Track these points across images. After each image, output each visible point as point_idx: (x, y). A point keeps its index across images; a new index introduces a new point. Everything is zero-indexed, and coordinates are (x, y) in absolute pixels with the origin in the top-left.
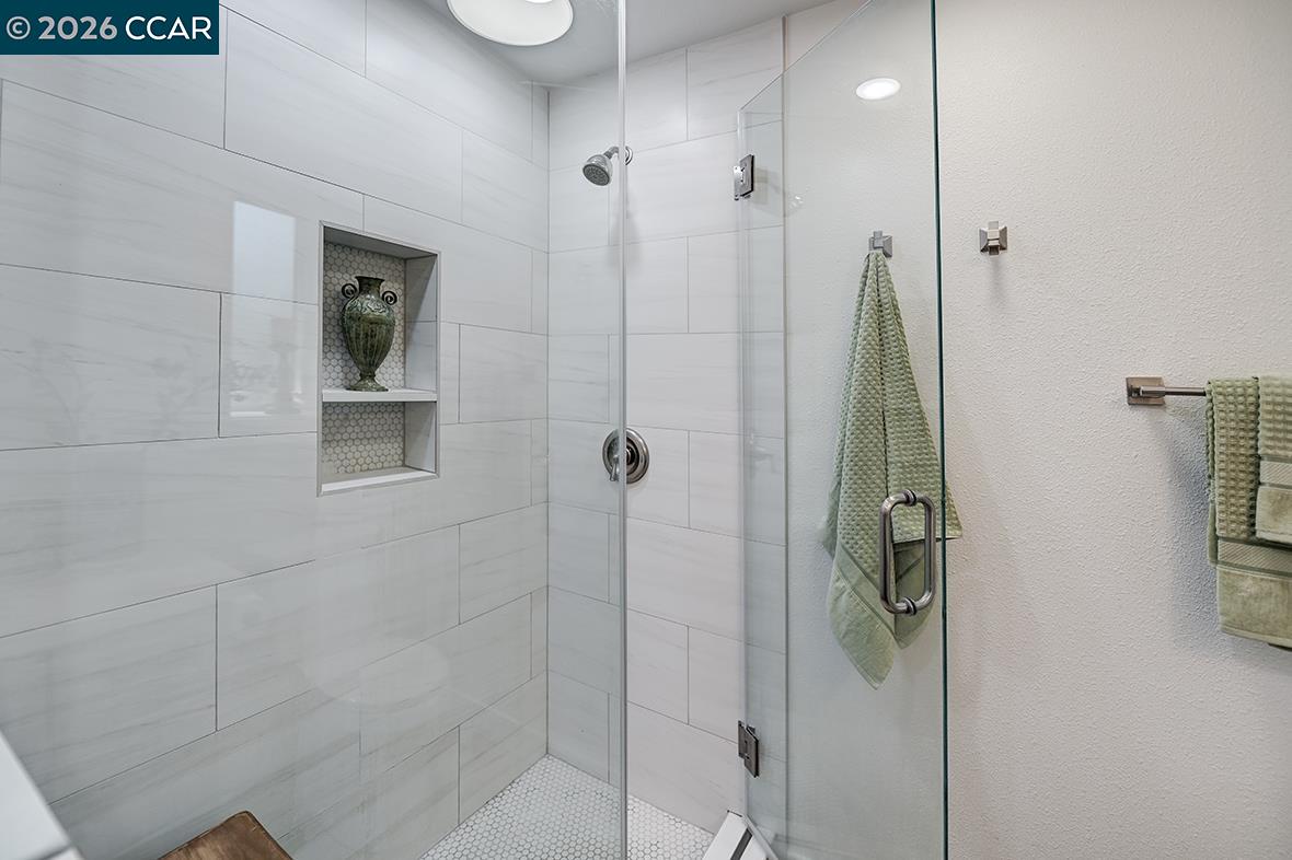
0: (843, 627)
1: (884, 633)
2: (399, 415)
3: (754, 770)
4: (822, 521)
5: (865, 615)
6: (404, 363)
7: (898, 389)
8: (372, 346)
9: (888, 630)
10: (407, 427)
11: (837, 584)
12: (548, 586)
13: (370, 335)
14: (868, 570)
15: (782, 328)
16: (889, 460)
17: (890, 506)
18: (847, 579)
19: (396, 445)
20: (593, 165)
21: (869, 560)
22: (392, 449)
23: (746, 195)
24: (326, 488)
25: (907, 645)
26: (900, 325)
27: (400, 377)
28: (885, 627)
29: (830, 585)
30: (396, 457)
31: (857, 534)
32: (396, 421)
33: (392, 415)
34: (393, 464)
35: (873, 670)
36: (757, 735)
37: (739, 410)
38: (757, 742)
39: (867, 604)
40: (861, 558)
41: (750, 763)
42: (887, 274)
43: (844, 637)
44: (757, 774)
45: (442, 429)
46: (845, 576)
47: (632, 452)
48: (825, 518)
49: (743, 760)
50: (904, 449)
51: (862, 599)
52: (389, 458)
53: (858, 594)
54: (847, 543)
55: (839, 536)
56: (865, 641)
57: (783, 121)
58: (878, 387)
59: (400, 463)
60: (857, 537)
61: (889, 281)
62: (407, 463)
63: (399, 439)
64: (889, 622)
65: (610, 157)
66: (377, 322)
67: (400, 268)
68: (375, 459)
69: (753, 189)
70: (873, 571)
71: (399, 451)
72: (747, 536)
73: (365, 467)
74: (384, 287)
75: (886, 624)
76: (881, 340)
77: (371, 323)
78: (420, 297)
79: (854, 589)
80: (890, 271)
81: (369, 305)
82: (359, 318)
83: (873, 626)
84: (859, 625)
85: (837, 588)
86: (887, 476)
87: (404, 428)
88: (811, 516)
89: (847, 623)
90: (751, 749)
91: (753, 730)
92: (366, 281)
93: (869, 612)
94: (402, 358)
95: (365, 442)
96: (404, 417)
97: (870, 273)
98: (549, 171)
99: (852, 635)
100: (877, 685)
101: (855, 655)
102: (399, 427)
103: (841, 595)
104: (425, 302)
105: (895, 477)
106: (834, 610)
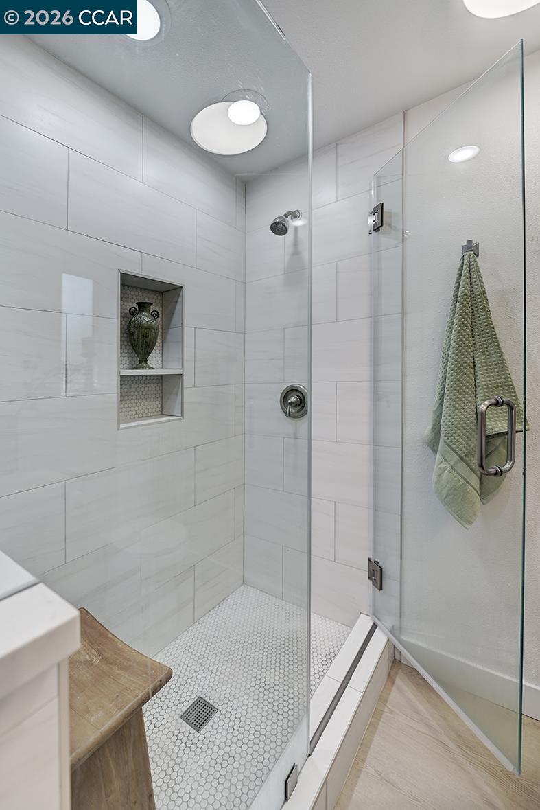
0: (444, 492)
1: (473, 494)
2: (159, 385)
3: (379, 587)
4: (427, 429)
5: (460, 483)
6: (162, 354)
7: (484, 339)
8: (146, 342)
9: (475, 492)
10: (164, 392)
11: (441, 465)
12: (244, 484)
13: (145, 336)
14: (463, 455)
15: (401, 311)
16: (478, 384)
17: (485, 408)
18: (447, 462)
19: (157, 403)
20: (278, 223)
21: (464, 449)
22: (156, 404)
23: (377, 229)
24: (122, 426)
25: (488, 502)
26: (486, 298)
27: (160, 362)
28: (473, 490)
29: (436, 467)
30: (158, 410)
31: (455, 433)
32: (158, 388)
33: (156, 385)
34: (156, 413)
35: (464, 518)
36: (381, 564)
37: (371, 366)
38: (381, 569)
39: (461, 476)
40: (458, 447)
41: (377, 583)
42: (477, 266)
43: (445, 498)
44: (381, 589)
45: (186, 391)
46: (446, 460)
47: (300, 398)
48: (430, 426)
49: (371, 582)
50: (489, 377)
51: (458, 473)
52: (154, 410)
53: (455, 470)
54: (448, 439)
55: (442, 435)
56: (460, 499)
57: (403, 179)
58: (470, 339)
59: (159, 413)
60: (455, 435)
61: (478, 271)
62: (164, 413)
63: (159, 399)
64: (475, 487)
65: (287, 217)
66: (149, 328)
67: (159, 298)
68: (146, 411)
69: (382, 225)
70: (466, 456)
71: (159, 406)
72: (376, 443)
73: (140, 415)
74: (152, 308)
75: (475, 489)
76: (472, 309)
77: (146, 329)
78: (172, 313)
79: (452, 467)
80: (479, 265)
81: (145, 318)
82: (139, 326)
83: (466, 490)
84: (456, 489)
85: (440, 468)
86: (476, 395)
87: (162, 393)
88: (420, 427)
89: (447, 489)
90: (377, 574)
91: (378, 563)
92: (142, 305)
93: (463, 481)
94: (161, 352)
95: (140, 400)
96: (162, 386)
97: (464, 267)
98: (245, 233)
99: (451, 497)
100: (468, 526)
101: (453, 508)
102: (159, 392)
103: (443, 472)
104: (175, 316)
105: (481, 395)
106: (438, 482)
